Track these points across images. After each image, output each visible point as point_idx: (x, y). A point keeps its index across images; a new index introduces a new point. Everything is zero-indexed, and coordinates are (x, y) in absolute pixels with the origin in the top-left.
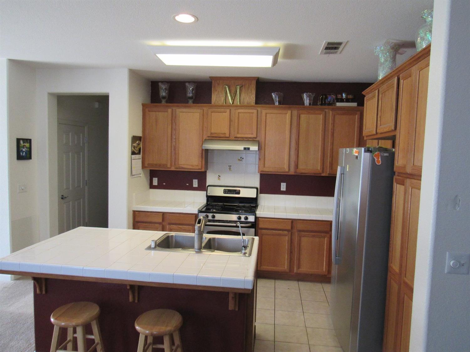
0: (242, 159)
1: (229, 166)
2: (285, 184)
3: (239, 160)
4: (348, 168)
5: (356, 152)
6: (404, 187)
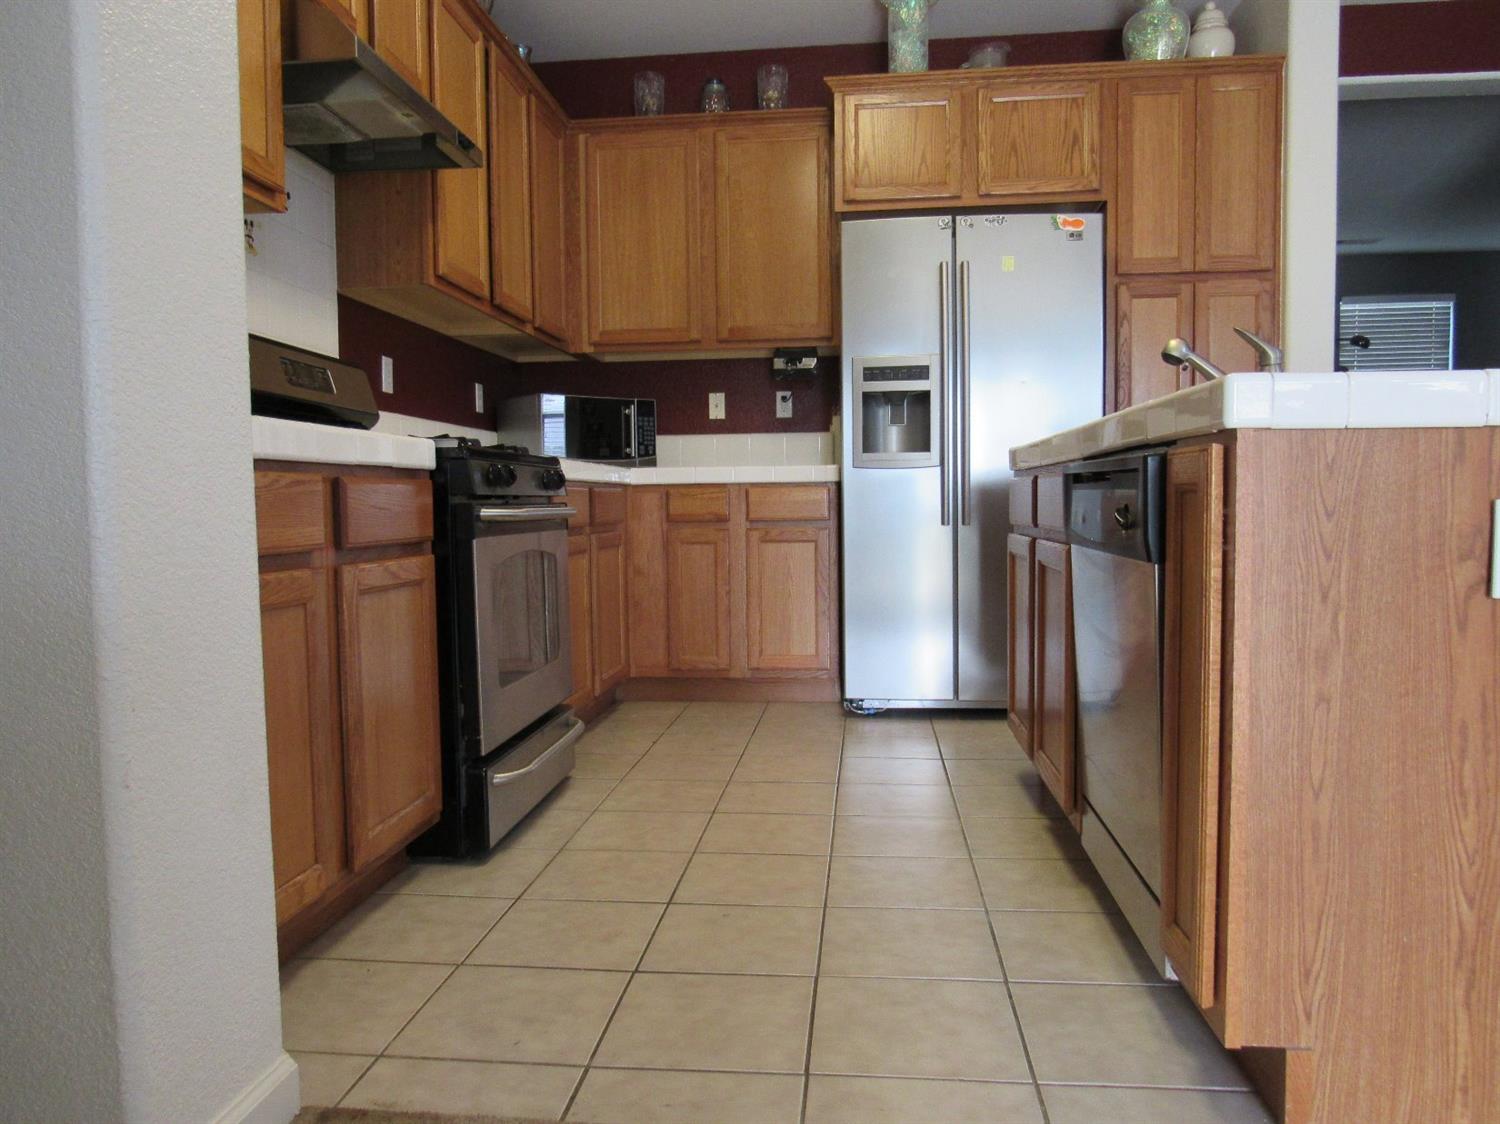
2: (389, 362)
4: (1008, 263)
5: (1066, 223)
6: (1175, 299)
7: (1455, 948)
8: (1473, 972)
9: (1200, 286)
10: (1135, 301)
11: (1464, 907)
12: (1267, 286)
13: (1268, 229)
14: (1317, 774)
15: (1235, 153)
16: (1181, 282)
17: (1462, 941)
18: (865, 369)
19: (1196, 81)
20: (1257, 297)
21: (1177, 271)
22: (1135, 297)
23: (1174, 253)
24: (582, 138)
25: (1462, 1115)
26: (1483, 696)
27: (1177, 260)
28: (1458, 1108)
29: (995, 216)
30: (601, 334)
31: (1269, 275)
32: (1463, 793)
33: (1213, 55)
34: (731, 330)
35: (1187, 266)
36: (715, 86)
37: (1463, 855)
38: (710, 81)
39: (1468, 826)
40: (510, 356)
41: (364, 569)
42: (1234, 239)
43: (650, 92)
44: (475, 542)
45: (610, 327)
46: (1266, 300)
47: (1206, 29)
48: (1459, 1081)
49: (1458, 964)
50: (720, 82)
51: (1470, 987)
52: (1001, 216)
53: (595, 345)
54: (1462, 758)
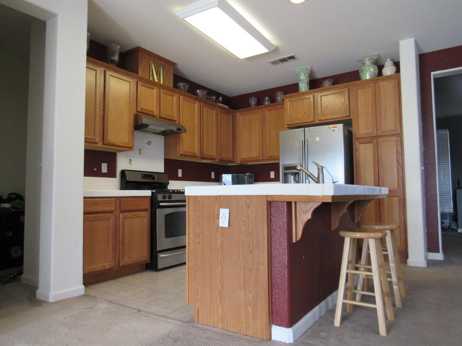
0: (150, 143)
1: (139, 149)
2: (181, 170)
3: (148, 143)
4: (318, 139)
5: (332, 127)
6: (372, 144)
7: (218, 291)
8: (221, 296)
9: (379, 140)
10: (361, 145)
11: (219, 284)
12: (399, 138)
13: (398, 122)
14: (198, 256)
15: (388, 102)
16: (373, 139)
17: (219, 291)
18: (284, 167)
19: (375, 84)
20: (396, 141)
21: (372, 136)
22: (360, 144)
23: (371, 131)
24: (238, 113)
25: (221, 325)
26: (221, 244)
27: (372, 133)
28: (220, 323)
29: (314, 127)
30: (241, 159)
31: (400, 135)
32: (218, 262)
33: (389, 74)
34: (269, 157)
35: (375, 134)
36: (267, 98)
37: (219, 274)
38: (266, 97)
39: (219, 268)
40: (226, 165)
41: (126, 214)
42: (389, 125)
43: (253, 101)
44: (157, 209)
45: (243, 157)
46: (399, 143)
47: (387, 66)
48: (220, 318)
49: (219, 294)
50: (268, 97)
51: (221, 299)
52: (316, 127)
53: (240, 161)
54: (218, 255)
